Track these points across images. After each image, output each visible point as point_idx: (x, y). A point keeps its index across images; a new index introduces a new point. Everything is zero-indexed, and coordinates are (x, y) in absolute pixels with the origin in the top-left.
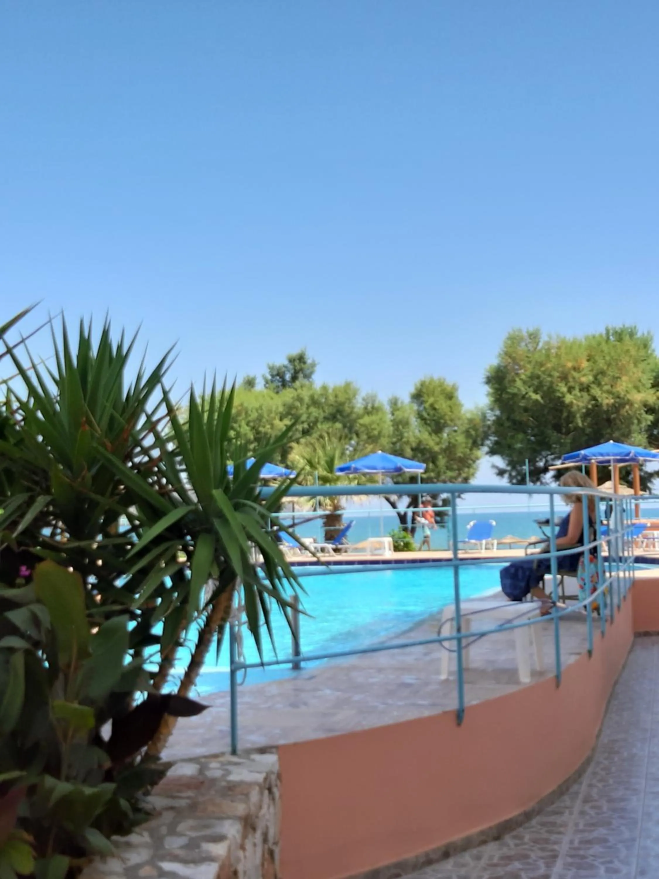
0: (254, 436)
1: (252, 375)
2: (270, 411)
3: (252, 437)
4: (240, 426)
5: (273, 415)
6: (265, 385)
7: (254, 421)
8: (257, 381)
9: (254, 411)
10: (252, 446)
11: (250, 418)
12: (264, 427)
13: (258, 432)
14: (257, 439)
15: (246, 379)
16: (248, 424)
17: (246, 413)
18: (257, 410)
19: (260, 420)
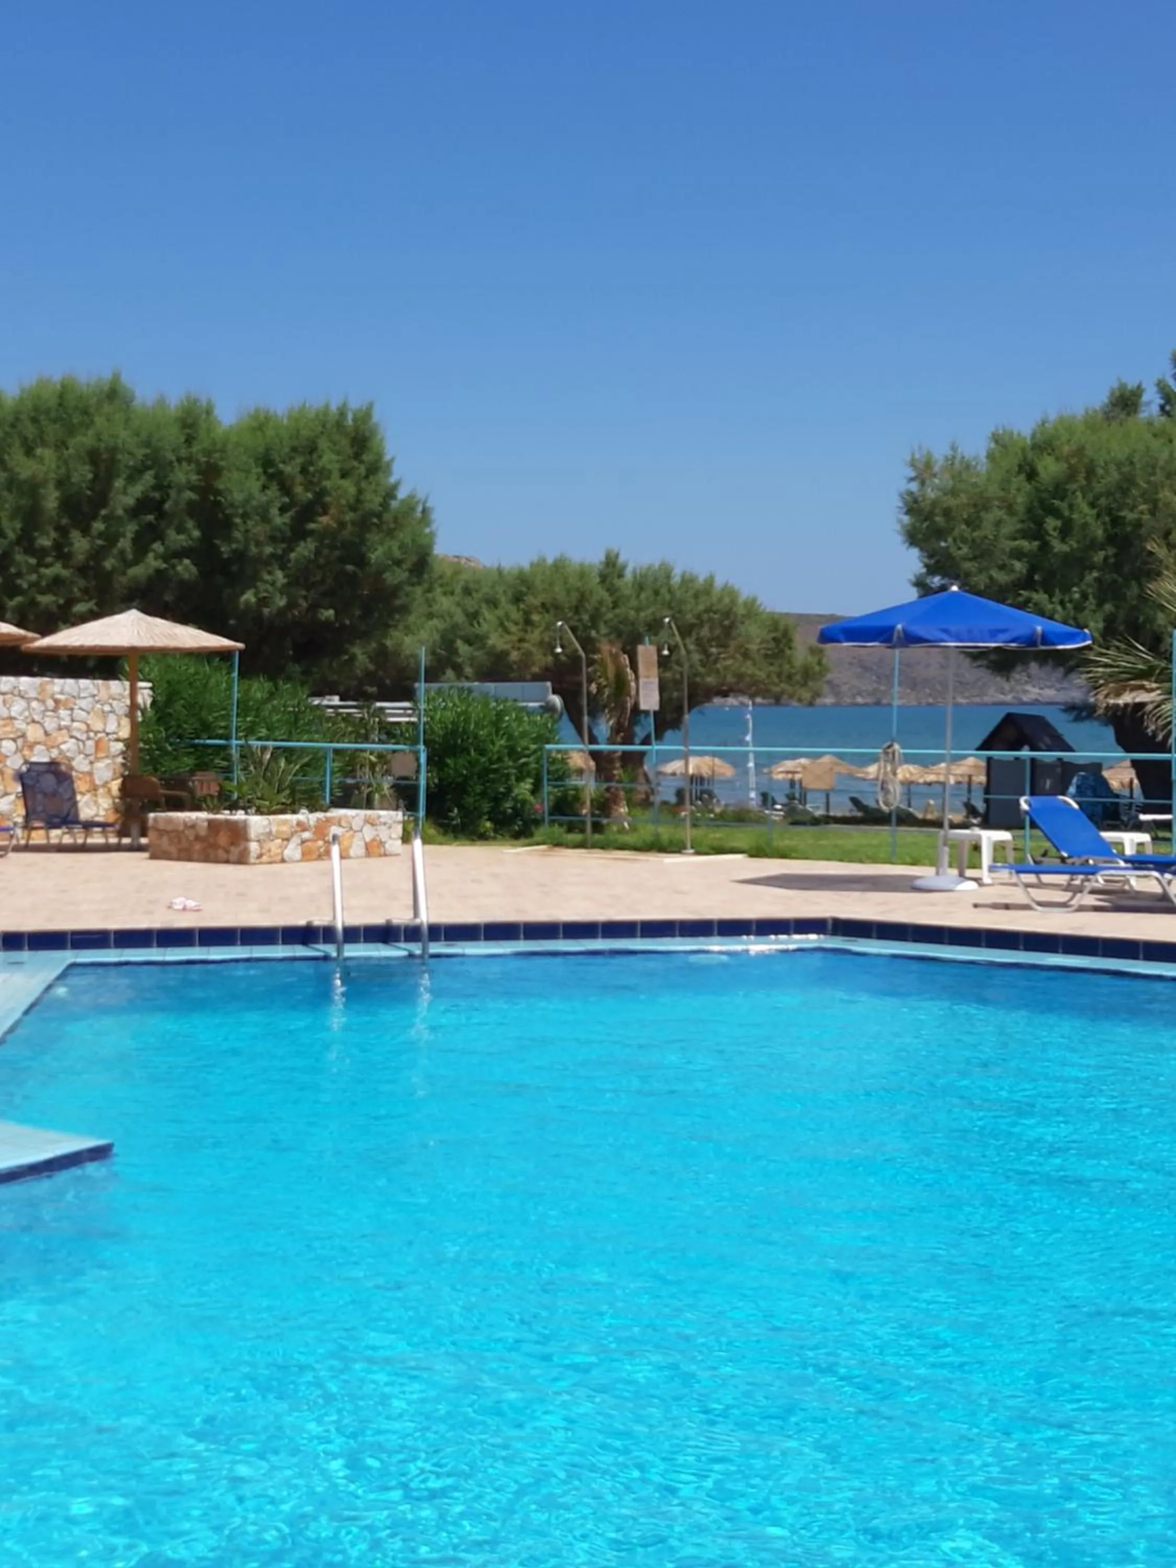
0: (1105, 530)
1: (1131, 384)
2: (1152, 467)
3: (1100, 533)
4: (1071, 507)
5: (1159, 477)
6: (1162, 408)
7: (1109, 494)
8: (1145, 398)
9: (1112, 468)
10: (1099, 557)
11: (1098, 487)
12: (1132, 509)
13: (1116, 521)
14: (1111, 539)
15: (1117, 394)
16: (1092, 505)
17: (1090, 473)
18: (1119, 465)
19: (1125, 492)
